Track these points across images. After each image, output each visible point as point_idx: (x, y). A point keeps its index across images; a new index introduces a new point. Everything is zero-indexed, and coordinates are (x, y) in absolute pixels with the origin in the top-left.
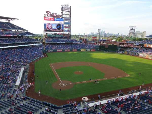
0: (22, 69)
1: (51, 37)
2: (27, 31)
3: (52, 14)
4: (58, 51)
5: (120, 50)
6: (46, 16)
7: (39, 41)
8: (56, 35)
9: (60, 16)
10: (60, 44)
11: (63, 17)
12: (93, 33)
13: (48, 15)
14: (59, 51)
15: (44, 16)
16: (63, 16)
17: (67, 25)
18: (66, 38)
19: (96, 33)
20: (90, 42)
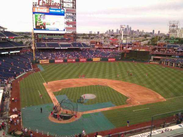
0: (1, 92)
1: (45, 40)
2: (5, 30)
3: (46, 2)
4: (56, 61)
6: (36, 5)
7: (25, 45)
8: (53, 36)
9: (59, 5)
10: (60, 50)
11: (63, 7)
12: (113, 30)
13: (39, 2)
14: (59, 61)
15: (33, 5)
16: (63, 5)
17: (71, 20)
18: (69, 40)
19: (117, 30)
20: (107, 47)
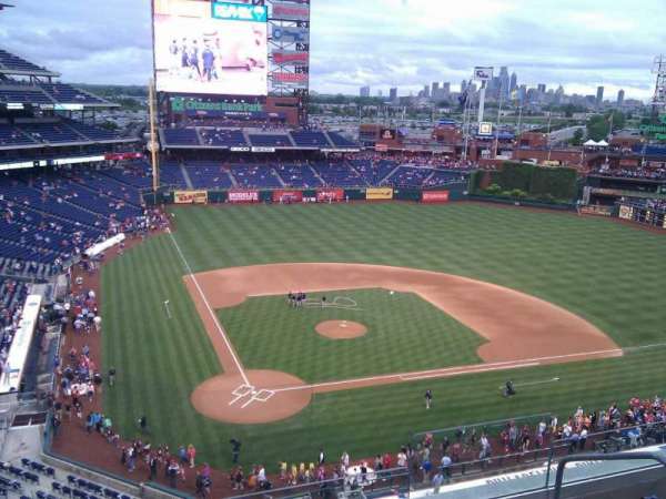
0: (32, 304)
1: (197, 117)
2: (54, 80)
4: (232, 196)
5: (595, 198)
7: (126, 135)
8: (224, 106)
10: (248, 156)
12: (446, 85)
17: (291, 47)
18: (283, 120)
20: (419, 149)
